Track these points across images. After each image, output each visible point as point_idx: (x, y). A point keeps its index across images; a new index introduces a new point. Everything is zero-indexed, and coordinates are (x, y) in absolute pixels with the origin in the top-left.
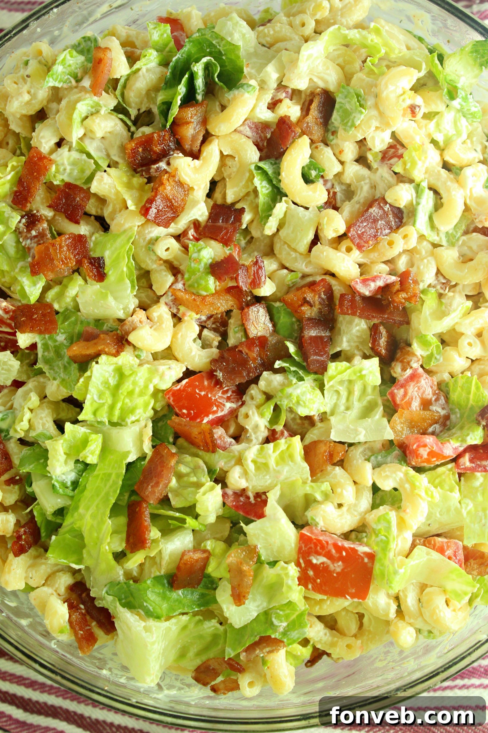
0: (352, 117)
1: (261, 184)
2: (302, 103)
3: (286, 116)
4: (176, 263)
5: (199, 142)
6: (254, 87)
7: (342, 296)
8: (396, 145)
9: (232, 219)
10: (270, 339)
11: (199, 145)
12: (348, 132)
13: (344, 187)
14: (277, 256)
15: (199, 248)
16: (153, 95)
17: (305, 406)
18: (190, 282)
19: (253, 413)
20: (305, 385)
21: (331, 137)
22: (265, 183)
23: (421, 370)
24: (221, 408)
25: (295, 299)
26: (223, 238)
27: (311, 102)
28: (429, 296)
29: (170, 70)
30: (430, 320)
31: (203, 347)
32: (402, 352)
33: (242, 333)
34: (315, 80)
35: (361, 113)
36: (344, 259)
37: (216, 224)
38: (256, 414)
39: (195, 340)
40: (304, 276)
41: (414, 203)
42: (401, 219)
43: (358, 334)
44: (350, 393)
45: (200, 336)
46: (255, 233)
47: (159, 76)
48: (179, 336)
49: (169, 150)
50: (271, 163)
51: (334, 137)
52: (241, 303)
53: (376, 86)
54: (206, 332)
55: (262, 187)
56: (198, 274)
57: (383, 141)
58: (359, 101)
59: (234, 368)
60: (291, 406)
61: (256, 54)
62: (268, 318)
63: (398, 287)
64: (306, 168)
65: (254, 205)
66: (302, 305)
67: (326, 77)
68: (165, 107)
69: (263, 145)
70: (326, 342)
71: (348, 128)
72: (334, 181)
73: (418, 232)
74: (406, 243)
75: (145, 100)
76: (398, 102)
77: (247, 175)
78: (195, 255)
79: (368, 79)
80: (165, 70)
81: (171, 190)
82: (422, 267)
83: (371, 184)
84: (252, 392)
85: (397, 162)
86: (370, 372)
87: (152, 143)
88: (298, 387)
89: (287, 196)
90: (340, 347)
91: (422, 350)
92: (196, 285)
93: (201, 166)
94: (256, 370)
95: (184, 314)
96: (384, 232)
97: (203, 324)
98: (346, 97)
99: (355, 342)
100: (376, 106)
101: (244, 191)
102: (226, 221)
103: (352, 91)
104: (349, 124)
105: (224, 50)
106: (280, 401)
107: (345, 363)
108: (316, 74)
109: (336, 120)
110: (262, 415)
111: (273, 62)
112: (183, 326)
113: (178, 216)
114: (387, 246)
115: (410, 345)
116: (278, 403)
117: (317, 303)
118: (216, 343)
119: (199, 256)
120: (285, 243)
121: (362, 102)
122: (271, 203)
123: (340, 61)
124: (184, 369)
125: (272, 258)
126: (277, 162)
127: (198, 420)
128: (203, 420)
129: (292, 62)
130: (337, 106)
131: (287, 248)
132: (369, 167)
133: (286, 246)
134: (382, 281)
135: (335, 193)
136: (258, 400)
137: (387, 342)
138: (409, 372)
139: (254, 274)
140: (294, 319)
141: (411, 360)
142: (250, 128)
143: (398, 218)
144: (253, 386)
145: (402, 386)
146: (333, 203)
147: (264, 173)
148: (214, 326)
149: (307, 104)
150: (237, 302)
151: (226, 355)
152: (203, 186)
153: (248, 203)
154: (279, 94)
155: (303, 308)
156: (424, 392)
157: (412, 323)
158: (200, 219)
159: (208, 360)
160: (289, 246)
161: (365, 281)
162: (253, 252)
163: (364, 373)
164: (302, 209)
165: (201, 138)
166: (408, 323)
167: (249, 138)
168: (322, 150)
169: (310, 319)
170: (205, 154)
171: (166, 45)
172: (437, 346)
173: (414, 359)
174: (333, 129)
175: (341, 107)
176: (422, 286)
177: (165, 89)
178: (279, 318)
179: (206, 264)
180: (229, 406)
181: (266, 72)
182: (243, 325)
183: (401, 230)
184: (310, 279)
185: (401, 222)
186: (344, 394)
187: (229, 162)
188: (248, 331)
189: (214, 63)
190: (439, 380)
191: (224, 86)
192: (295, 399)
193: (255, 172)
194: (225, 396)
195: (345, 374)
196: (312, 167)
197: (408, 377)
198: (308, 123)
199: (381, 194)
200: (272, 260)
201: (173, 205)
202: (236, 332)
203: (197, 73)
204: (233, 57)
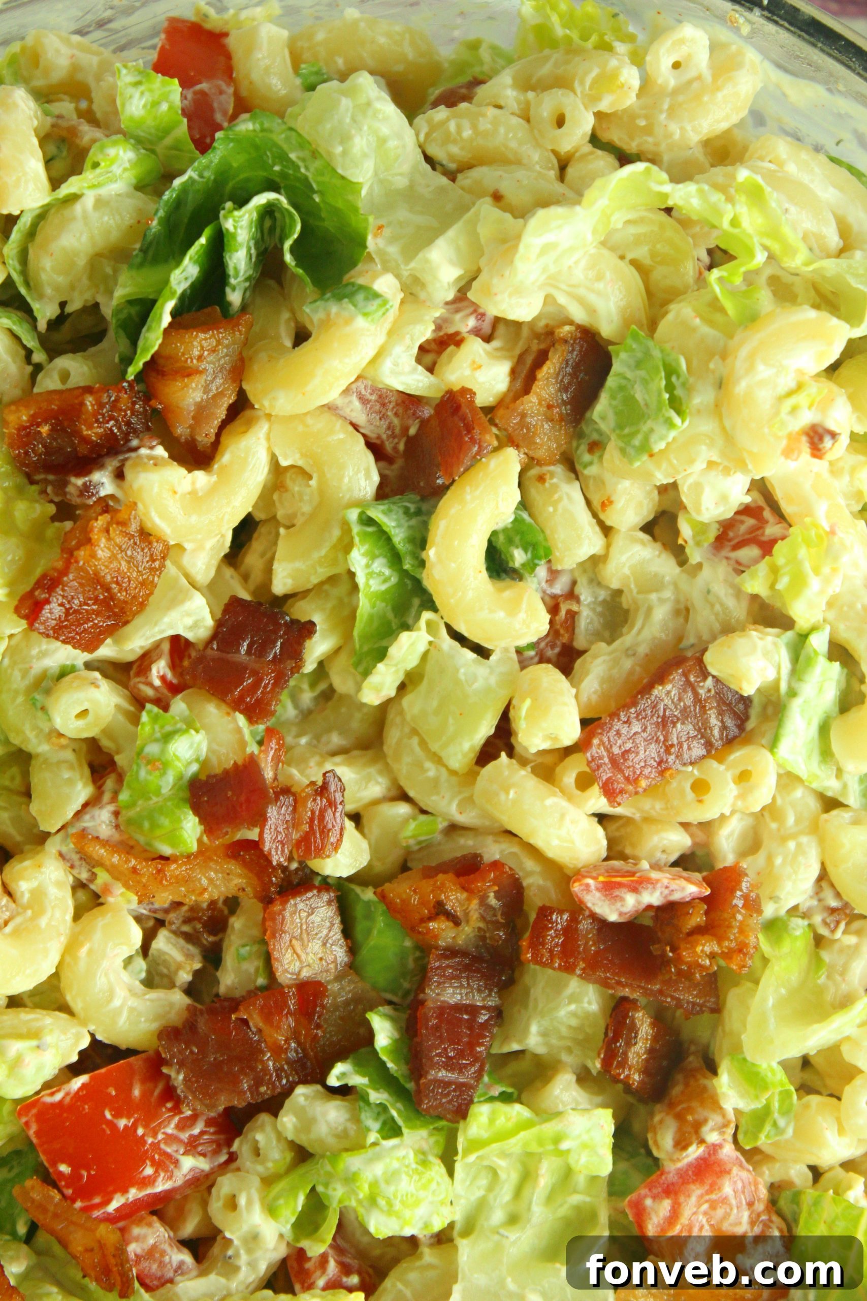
0: (645, 428)
1: (368, 566)
2: (518, 351)
3: (465, 391)
4: (105, 743)
5: (216, 423)
6: (385, 302)
7: (545, 912)
8: (760, 509)
9: (278, 649)
10: (334, 987)
11: (213, 431)
12: (631, 462)
13: (603, 595)
14: (389, 761)
15: (168, 728)
16: (109, 270)
17: (390, 1210)
18: (131, 813)
19: (249, 1203)
20: (401, 1152)
21: (587, 457)
22: (381, 566)
23: (728, 1151)
24: (166, 1170)
25: (415, 900)
26: (241, 699)
27: (542, 358)
28: (786, 946)
29: (161, 213)
30: (772, 1020)
31: (149, 983)
32: (687, 1085)
33: (259, 963)
34: (562, 300)
35: (669, 423)
36: (563, 816)
37: (231, 657)
38: (257, 1208)
39: (128, 961)
40: (453, 828)
41: (783, 687)
42: (742, 720)
43: (574, 1022)
44: (527, 1176)
45: (145, 949)
46: (340, 681)
47: (128, 219)
48: (83, 952)
49: (127, 434)
50: (407, 511)
51: (595, 458)
52: (266, 886)
53: (724, 355)
54: (163, 943)
55: (370, 575)
56: (155, 799)
57: (724, 498)
58: (670, 388)
59: (218, 1065)
60: (353, 1203)
61: (410, 195)
62: (337, 927)
63: (697, 918)
64: (501, 538)
65: (346, 612)
66: (431, 918)
67: (592, 298)
68: (134, 310)
69: (395, 449)
70: (485, 1026)
71: (630, 450)
72: (577, 575)
73: (779, 765)
74: (742, 796)
75: (85, 281)
76: (777, 413)
77: (336, 533)
78: (153, 749)
79: (706, 330)
80: (152, 207)
81: (113, 557)
82: (778, 861)
83: (677, 601)
84: (259, 1137)
85: (756, 561)
86: (584, 1146)
87: (79, 417)
88: (378, 1157)
89: (435, 610)
90: (520, 1042)
91: (742, 1096)
92: (146, 825)
93: (212, 491)
94: (279, 1077)
95: (107, 889)
96: (686, 756)
97: (158, 916)
98: (638, 365)
99: (561, 1038)
100: (717, 409)
101: (323, 573)
102: (259, 650)
103: (657, 353)
104: (637, 442)
105: (318, 183)
106: (326, 1185)
107: (517, 1107)
108: (564, 287)
109: (603, 418)
110: (271, 1210)
111: (451, 233)
112: (100, 921)
113: (126, 623)
114: (690, 795)
115: (713, 1069)
116: (320, 1189)
117: (475, 916)
118: (185, 977)
119: (163, 751)
120: (415, 732)
121: (679, 392)
122: (390, 615)
123: (641, 253)
124: (85, 1043)
125: (374, 761)
126: (425, 507)
127: (97, 1200)
128: (108, 1202)
129: (504, 241)
130: (611, 381)
131: (417, 749)
132: (679, 553)
133: (415, 741)
134: (657, 894)
135: (572, 616)
136: (270, 1165)
137: (651, 1051)
138: (694, 1152)
139: (312, 820)
140: (408, 943)
141: (705, 1121)
142: (363, 400)
143: (736, 715)
144: (264, 1118)
145: (670, 1191)
146: (565, 639)
147: (383, 536)
148: (186, 928)
149: (529, 360)
150: (255, 881)
151: (202, 1025)
152: (210, 544)
153: (329, 605)
154: (458, 317)
155: (432, 925)
156: (726, 1216)
157: (726, 1013)
158: (189, 636)
159: (155, 1026)
160: (423, 744)
161: (609, 889)
162: (329, 730)
163: (564, 1146)
164: (470, 655)
165: (222, 413)
166: (717, 1010)
167: (356, 427)
168: (555, 488)
169: (452, 952)
170: (225, 458)
171: (166, 131)
172: (785, 1094)
173: (714, 1119)
174: (595, 437)
175: (621, 388)
176: (769, 910)
177: (141, 265)
178: (369, 931)
179: (180, 777)
180: (189, 1164)
181: (427, 261)
182: (265, 943)
183: (738, 755)
184: (466, 844)
185: (741, 727)
186: (510, 1176)
187: (295, 486)
188: (276, 965)
189: (287, 210)
190: (776, 1179)
191: (307, 280)
192: (366, 1188)
193: (356, 529)
194: (184, 1136)
195: (513, 1141)
196: (517, 539)
197: (689, 1165)
198: (523, 416)
199: (700, 638)
200: (372, 770)
201: (112, 597)
202: (241, 958)
203: (234, 236)
204: (340, 204)
